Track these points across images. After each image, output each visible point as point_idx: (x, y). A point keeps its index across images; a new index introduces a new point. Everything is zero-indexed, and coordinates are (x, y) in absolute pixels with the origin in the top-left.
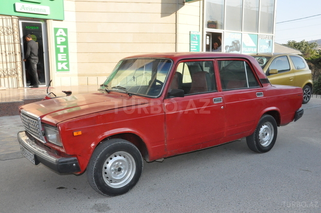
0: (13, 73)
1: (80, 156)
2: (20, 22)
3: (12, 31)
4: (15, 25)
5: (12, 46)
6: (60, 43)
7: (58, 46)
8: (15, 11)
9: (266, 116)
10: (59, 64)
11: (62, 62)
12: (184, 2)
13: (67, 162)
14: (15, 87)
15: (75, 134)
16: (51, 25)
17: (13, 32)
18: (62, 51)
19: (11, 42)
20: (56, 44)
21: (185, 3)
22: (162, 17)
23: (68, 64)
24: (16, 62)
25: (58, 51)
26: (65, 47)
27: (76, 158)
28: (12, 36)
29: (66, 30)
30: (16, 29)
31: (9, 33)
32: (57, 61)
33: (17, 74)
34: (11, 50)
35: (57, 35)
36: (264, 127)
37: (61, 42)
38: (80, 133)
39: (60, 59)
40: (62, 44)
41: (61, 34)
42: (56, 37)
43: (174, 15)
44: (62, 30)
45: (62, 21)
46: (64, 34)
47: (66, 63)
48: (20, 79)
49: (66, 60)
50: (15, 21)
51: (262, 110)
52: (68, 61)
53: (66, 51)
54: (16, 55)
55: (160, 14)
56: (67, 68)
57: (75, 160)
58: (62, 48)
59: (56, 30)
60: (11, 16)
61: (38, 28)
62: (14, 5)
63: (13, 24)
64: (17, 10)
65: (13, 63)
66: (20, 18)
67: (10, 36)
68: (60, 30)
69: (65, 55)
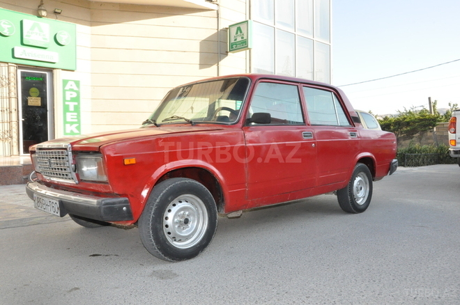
0: (6, 136)
1: (132, 196)
2: (19, 71)
3: (7, 82)
4: (12, 75)
5: (6, 101)
6: (69, 99)
7: (67, 103)
8: (14, 57)
9: (360, 164)
10: (68, 125)
11: (72, 123)
12: (227, 52)
13: (114, 203)
14: (7, 154)
15: (127, 162)
16: (59, 76)
17: (9, 84)
18: (72, 108)
19: (5, 95)
20: (64, 100)
21: (229, 54)
22: (200, 68)
23: (80, 125)
24: (10, 122)
25: (66, 109)
26: (76, 104)
27: (127, 199)
28: (7, 88)
29: (77, 83)
30: (12, 79)
31: (4, 84)
32: (65, 122)
33: (11, 137)
34: (5, 107)
35: (66, 88)
36: (358, 179)
37: (71, 98)
38: (133, 161)
39: (69, 119)
40: (72, 100)
41: (71, 88)
42: (64, 92)
43: (215, 67)
44: (73, 83)
45: (73, 71)
46: (76, 89)
47: (77, 125)
48: (15, 144)
49: (76, 120)
50: (12, 69)
51: (356, 156)
52: (79, 122)
53: (77, 109)
54: (11, 112)
55: (198, 66)
56: (78, 132)
57: (125, 202)
58: (72, 105)
59: (65, 82)
60: (7, 63)
61: (41, 79)
62: (13, 50)
63: (9, 73)
64: (16, 56)
65: (6, 124)
66: (20, 66)
67: (4, 88)
68: (70, 83)
69: (76, 114)
